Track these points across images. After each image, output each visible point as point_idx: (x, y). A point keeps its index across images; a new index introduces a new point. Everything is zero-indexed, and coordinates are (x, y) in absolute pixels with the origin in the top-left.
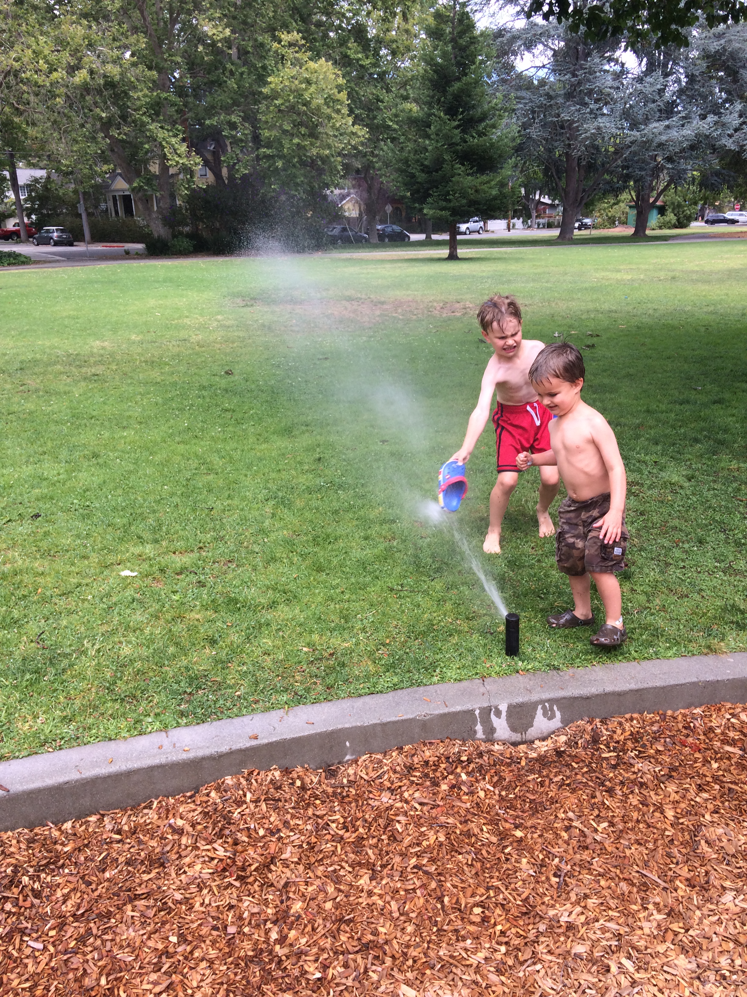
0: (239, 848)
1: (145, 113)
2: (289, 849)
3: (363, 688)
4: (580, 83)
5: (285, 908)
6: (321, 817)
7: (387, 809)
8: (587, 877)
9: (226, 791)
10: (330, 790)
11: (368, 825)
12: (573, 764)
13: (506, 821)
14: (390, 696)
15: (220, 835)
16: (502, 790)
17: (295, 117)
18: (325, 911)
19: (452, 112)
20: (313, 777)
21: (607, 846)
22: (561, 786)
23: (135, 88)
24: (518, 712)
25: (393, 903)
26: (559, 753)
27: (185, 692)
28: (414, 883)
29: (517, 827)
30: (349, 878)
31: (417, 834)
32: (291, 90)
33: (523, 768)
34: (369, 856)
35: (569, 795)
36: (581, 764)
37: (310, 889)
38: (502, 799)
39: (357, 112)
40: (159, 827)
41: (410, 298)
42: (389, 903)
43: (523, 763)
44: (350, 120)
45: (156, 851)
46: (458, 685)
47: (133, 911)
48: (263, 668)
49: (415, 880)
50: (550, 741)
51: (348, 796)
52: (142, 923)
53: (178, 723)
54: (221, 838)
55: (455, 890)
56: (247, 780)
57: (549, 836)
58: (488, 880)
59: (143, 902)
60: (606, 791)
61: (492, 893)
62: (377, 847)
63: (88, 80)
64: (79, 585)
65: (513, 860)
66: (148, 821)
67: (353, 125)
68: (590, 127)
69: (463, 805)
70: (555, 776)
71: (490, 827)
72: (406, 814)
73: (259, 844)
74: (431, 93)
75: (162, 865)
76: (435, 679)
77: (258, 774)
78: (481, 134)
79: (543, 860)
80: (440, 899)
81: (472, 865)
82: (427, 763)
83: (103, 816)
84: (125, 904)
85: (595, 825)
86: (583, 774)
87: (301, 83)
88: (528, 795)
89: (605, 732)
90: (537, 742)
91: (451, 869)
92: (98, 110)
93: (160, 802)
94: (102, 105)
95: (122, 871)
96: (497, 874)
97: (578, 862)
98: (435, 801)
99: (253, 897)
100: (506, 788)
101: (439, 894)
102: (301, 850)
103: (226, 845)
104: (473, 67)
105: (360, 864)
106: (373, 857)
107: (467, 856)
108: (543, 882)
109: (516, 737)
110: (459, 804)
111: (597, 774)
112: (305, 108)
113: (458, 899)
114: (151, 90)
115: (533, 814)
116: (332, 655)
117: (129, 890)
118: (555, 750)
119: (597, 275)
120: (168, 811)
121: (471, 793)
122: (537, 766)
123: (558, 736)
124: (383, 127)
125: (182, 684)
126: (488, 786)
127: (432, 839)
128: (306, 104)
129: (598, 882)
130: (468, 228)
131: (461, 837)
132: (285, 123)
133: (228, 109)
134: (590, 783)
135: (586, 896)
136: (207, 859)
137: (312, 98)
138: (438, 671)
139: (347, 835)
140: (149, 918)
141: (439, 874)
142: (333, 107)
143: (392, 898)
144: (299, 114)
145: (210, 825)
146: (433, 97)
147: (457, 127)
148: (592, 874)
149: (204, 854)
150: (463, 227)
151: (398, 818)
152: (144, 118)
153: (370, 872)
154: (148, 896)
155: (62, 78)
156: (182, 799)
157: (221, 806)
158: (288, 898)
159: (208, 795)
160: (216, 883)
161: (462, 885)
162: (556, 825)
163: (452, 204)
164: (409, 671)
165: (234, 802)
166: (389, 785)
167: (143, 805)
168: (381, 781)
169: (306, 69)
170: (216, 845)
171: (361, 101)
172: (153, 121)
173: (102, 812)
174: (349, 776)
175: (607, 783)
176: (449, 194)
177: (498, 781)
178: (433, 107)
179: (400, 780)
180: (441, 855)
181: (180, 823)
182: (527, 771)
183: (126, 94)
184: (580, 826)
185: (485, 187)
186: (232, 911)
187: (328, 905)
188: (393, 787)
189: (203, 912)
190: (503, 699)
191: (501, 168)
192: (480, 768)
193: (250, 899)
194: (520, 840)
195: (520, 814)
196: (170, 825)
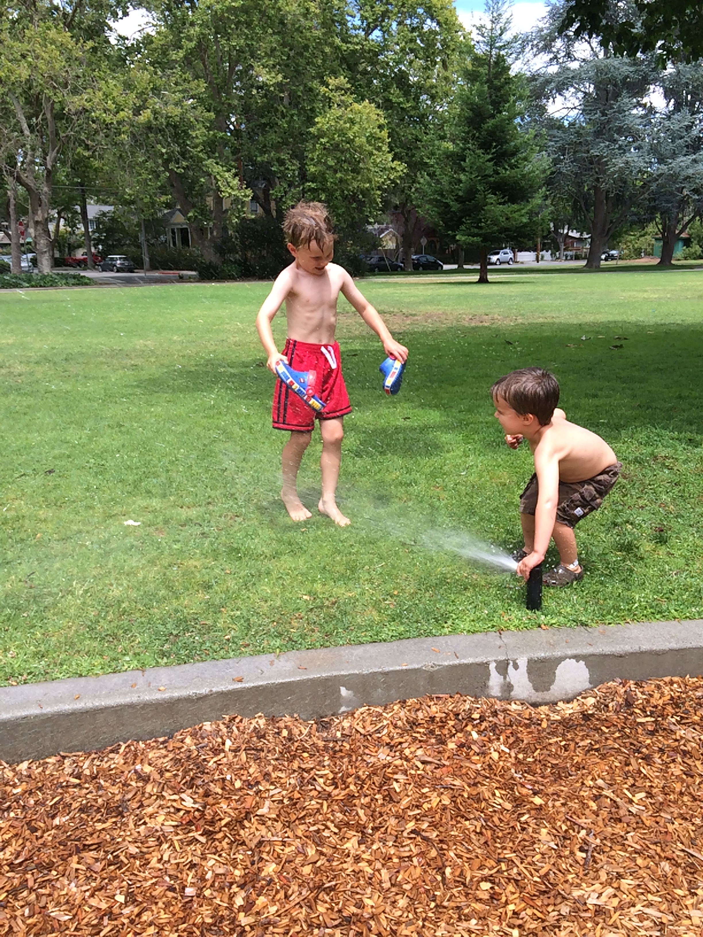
0: (210, 800)
1: (202, 150)
2: (267, 803)
3: (366, 636)
4: (608, 122)
5: (256, 871)
6: (308, 771)
7: (384, 766)
8: (619, 854)
9: (203, 738)
10: (321, 744)
11: (361, 782)
12: (603, 728)
13: (523, 786)
14: (395, 645)
15: (191, 785)
16: (519, 752)
17: (339, 154)
18: (302, 876)
19: (485, 146)
20: (302, 729)
21: (644, 820)
22: (588, 751)
23: (192, 127)
24: (539, 669)
25: (384, 871)
26: (586, 717)
27: (172, 633)
28: (411, 850)
29: (535, 794)
30: (334, 840)
31: (418, 796)
32: (336, 130)
33: (544, 730)
34: (359, 817)
35: (599, 761)
36: (612, 729)
37: (287, 850)
38: (519, 762)
39: (397, 150)
40: (123, 772)
41: (440, 312)
42: (379, 871)
43: (544, 725)
44: (390, 157)
45: (116, 799)
46: (471, 637)
47: (78, 863)
48: (258, 613)
49: (412, 846)
50: (575, 703)
51: (341, 751)
52: (88, 878)
53: (157, 662)
54: (192, 788)
55: (459, 861)
56: (228, 727)
57: (574, 805)
58: (500, 851)
59: (93, 854)
60: (642, 759)
61: (503, 866)
62: (369, 807)
63: (152, 119)
64: (80, 532)
65: (530, 830)
66: (112, 767)
67: (393, 161)
68: (620, 162)
69: (473, 766)
70: (582, 740)
71: (503, 792)
72: (405, 772)
73: (234, 797)
74: (467, 129)
75: (121, 814)
76: (446, 630)
77: (241, 721)
78: (512, 167)
79: (566, 831)
80: (441, 870)
81: (481, 833)
82: (432, 719)
83: (64, 757)
84: (70, 855)
85: (630, 796)
86: (615, 739)
87: (345, 123)
88: (549, 759)
89: (639, 695)
90: (560, 704)
91: (455, 836)
92: (159, 146)
93: (129, 746)
94: (163, 142)
95: (74, 818)
96: (511, 844)
97: (609, 836)
98: (439, 760)
99: (220, 856)
100: (523, 751)
101: (440, 864)
102: (280, 806)
103: (196, 796)
104: (507, 105)
105: (347, 824)
106: (364, 818)
107: (475, 823)
108: (566, 857)
109: (537, 697)
110: (467, 765)
111: (631, 740)
112: (348, 145)
113: (462, 871)
114: (209, 129)
115: (555, 780)
116: (334, 603)
117: (79, 840)
118: (582, 713)
119: (624, 294)
120: (136, 756)
121: (484, 754)
122: (560, 729)
123: (585, 698)
124: (421, 164)
125: (168, 626)
126: (503, 747)
127: (435, 801)
128: (350, 141)
129: (634, 860)
130: (498, 259)
131: (469, 801)
132: (330, 159)
133: (277, 147)
134: (623, 750)
135: (619, 876)
136: (172, 810)
137: (355, 137)
138: (450, 622)
139: (336, 792)
140: (95, 872)
141: (441, 841)
142: (374, 145)
143: (383, 865)
144: (342, 152)
145: (180, 773)
146: (468, 133)
147: (489, 160)
148: (626, 851)
149: (169, 804)
150: (494, 258)
151: (396, 777)
152: (201, 154)
153: (360, 834)
154: (98, 846)
155: (128, 118)
156: (154, 744)
157: (196, 753)
158: (261, 859)
159: (182, 741)
160: (179, 837)
161: (468, 856)
162: (582, 793)
163: (483, 231)
164: (417, 622)
165: (211, 749)
166: (388, 741)
167: (110, 748)
168: (380, 735)
169: (351, 110)
170: (183, 796)
171: (401, 142)
172: (209, 158)
173: (62, 753)
174: (343, 729)
175: (644, 750)
176: (481, 222)
177: (514, 742)
178: (469, 143)
179: (401, 735)
180: (444, 820)
181: (147, 769)
182: (548, 733)
183: (185, 132)
184: (612, 795)
185: (516, 215)
186: (193, 870)
187: (307, 870)
188: (392, 744)
189: (160, 870)
190: (522, 653)
191: (532, 197)
192: (494, 727)
193: (216, 857)
194: (540, 808)
195: (540, 779)
196: (136, 772)
